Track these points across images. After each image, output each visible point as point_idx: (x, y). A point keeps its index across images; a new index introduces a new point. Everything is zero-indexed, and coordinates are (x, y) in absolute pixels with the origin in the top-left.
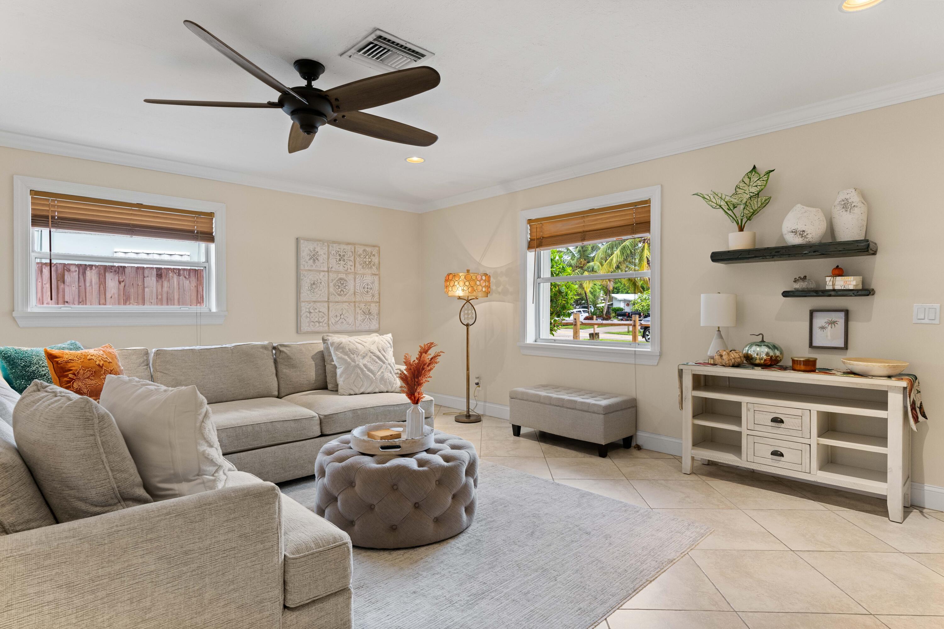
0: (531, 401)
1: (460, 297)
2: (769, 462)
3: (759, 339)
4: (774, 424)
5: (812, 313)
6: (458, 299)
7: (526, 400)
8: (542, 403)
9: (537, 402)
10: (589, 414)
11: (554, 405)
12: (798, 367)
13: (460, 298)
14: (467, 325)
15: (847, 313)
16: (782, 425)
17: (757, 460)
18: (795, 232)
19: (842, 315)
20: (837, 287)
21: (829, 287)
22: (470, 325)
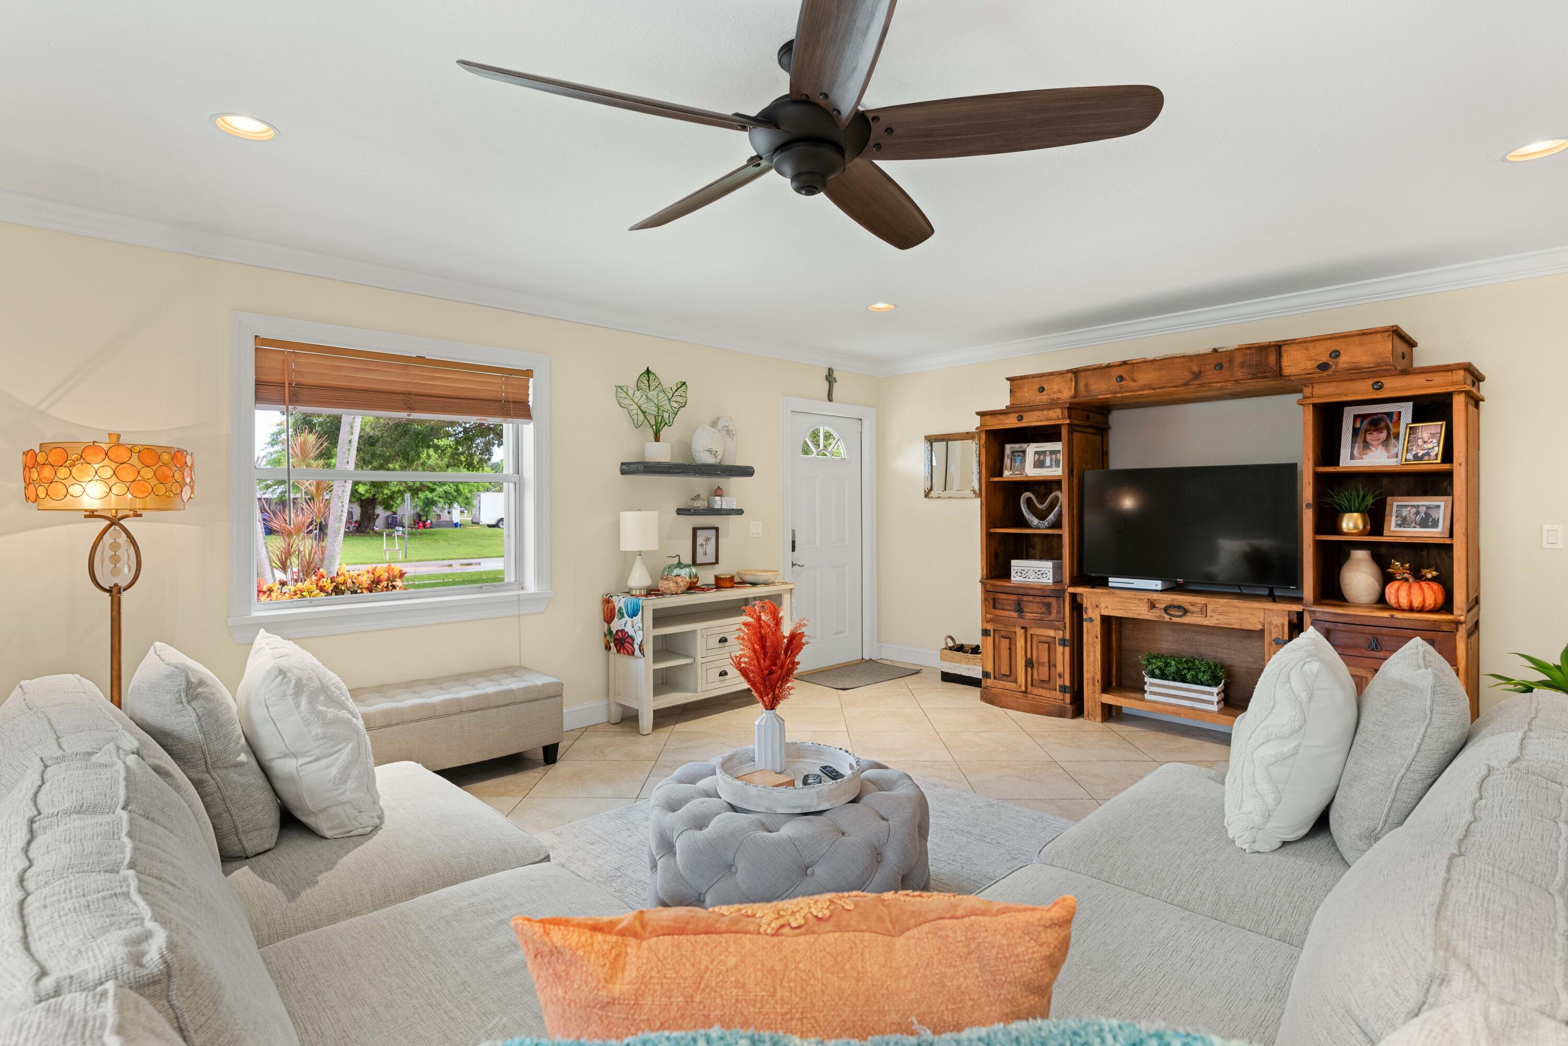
0: (411, 721)
1: (93, 511)
2: (718, 685)
3: (676, 561)
4: (721, 645)
5: (695, 530)
6: (86, 517)
7: (398, 724)
8: (439, 717)
9: (429, 718)
10: (540, 702)
11: (466, 712)
12: (723, 584)
13: (92, 514)
14: (115, 592)
15: (717, 529)
16: (727, 644)
17: (710, 686)
18: (710, 451)
19: (714, 531)
20: (724, 507)
21: (717, 506)
22: (124, 590)
